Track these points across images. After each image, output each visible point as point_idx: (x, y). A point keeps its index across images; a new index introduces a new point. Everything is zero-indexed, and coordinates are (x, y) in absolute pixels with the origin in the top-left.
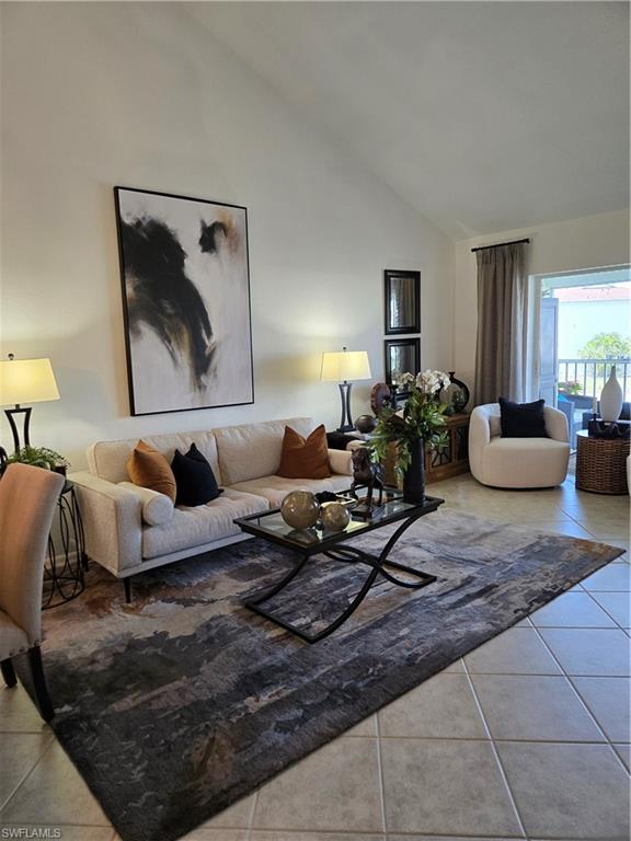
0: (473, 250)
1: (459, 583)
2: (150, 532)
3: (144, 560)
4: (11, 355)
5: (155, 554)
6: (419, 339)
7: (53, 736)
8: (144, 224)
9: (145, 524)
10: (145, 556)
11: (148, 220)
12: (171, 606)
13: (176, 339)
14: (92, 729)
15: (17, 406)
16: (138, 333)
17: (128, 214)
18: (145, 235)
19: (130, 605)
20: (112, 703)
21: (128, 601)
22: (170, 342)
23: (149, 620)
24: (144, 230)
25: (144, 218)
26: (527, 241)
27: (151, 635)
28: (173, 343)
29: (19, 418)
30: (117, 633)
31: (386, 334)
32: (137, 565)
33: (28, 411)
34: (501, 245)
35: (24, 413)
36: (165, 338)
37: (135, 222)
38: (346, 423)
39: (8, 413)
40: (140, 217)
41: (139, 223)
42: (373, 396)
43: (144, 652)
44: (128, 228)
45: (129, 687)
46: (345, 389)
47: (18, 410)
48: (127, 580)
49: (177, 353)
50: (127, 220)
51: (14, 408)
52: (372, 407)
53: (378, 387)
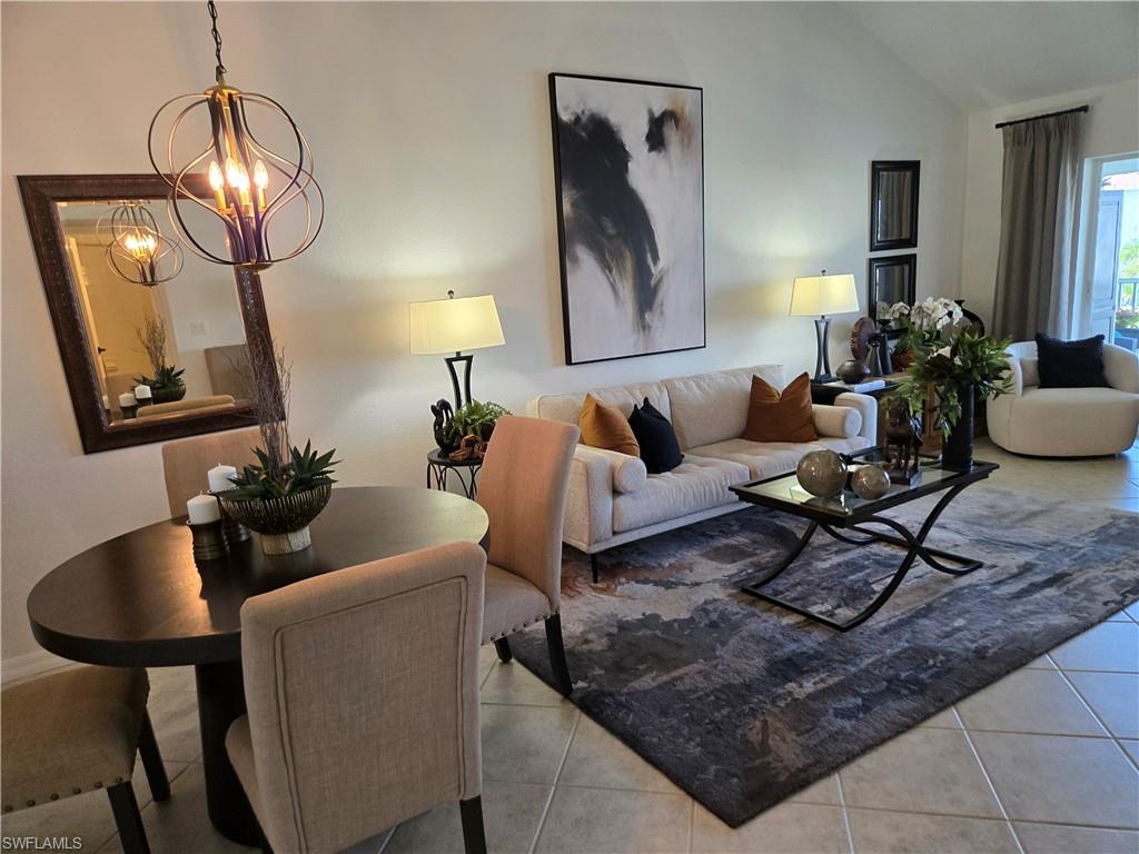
0: (998, 126)
1: (1015, 571)
2: (621, 500)
3: (614, 533)
4: (451, 292)
5: (627, 528)
6: (914, 256)
7: (578, 711)
8: (584, 119)
9: (616, 492)
10: (616, 529)
11: (587, 113)
12: (649, 588)
13: (618, 266)
14: (620, 705)
15: (458, 353)
16: (576, 260)
17: (566, 108)
18: (584, 134)
19: (599, 585)
20: (631, 681)
21: (596, 581)
22: (610, 271)
23: (630, 601)
24: (584, 128)
25: (583, 112)
26: (1085, 109)
27: (641, 617)
28: (614, 272)
29: (460, 367)
30: (599, 614)
31: (871, 250)
32: (607, 540)
33: (469, 359)
34: (1043, 117)
35: (465, 362)
36: (606, 266)
37: (573, 118)
38: (823, 372)
39: (449, 361)
40: (579, 111)
41: (578, 119)
42: (854, 335)
43: (640, 634)
44: (566, 125)
45: (641, 667)
46: (822, 326)
47: (459, 358)
48: (594, 556)
49: (619, 286)
50: (565, 116)
51: (455, 356)
52: (853, 350)
53: (861, 323)
